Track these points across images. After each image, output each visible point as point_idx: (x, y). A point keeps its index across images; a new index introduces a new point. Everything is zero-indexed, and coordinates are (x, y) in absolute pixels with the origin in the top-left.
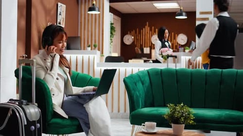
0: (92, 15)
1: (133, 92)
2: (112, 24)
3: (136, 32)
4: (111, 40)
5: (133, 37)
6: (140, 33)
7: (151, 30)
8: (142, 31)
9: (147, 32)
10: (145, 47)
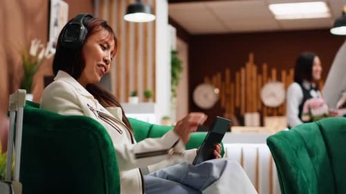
0: (136, 24)
1: (293, 170)
2: (174, 53)
3: (223, 79)
4: (173, 91)
5: (217, 91)
6: (233, 79)
7: (260, 72)
8: (237, 75)
9: (252, 79)
10: (246, 111)
